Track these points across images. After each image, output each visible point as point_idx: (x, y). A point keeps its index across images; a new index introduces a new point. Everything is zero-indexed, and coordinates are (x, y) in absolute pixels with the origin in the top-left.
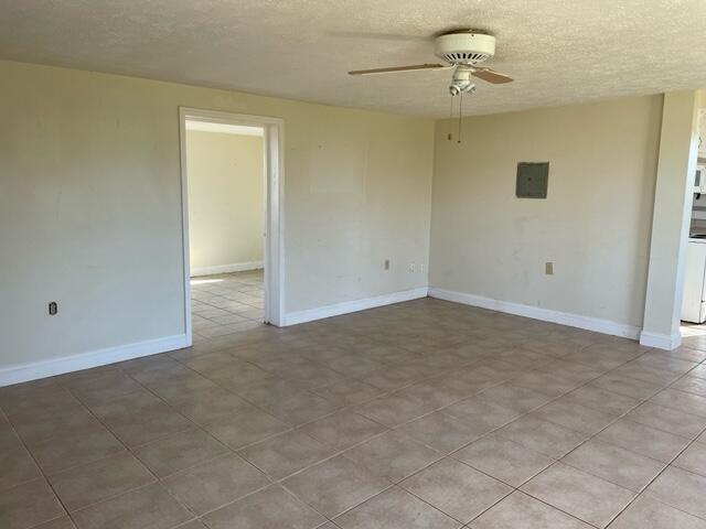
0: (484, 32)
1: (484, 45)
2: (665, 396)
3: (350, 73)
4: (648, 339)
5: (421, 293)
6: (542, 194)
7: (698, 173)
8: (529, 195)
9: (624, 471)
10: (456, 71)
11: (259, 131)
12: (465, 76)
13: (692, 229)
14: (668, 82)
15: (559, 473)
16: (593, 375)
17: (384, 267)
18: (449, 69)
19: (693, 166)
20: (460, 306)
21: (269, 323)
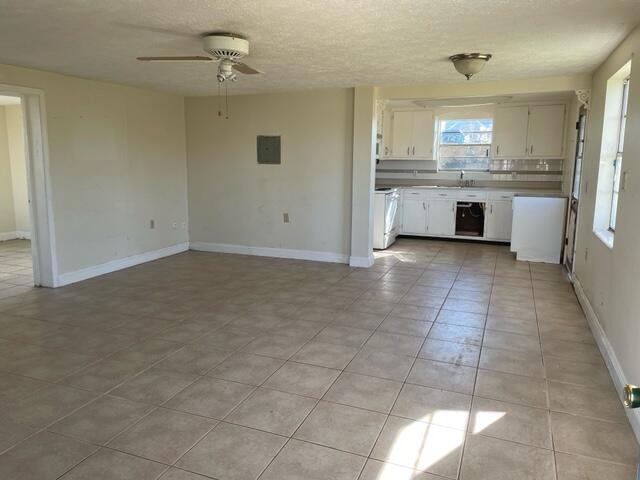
0: (240, 36)
1: (241, 46)
2: (369, 294)
3: (139, 59)
4: (355, 262)
5: (183, 247)
6: (276, 160)
7: (378, 145)
8: (267, 162)
9: (351, 338)
10: (222, 64)
11: (17, 100)
12: (228, 68)
13: (376, 185)
14: (357, 80)
15: (312, 347)
16: (324, 288)
17: (150, 226)
18: (215, 61)
19: (374, 140)
20: (218, 255)
21: (41, 286)
